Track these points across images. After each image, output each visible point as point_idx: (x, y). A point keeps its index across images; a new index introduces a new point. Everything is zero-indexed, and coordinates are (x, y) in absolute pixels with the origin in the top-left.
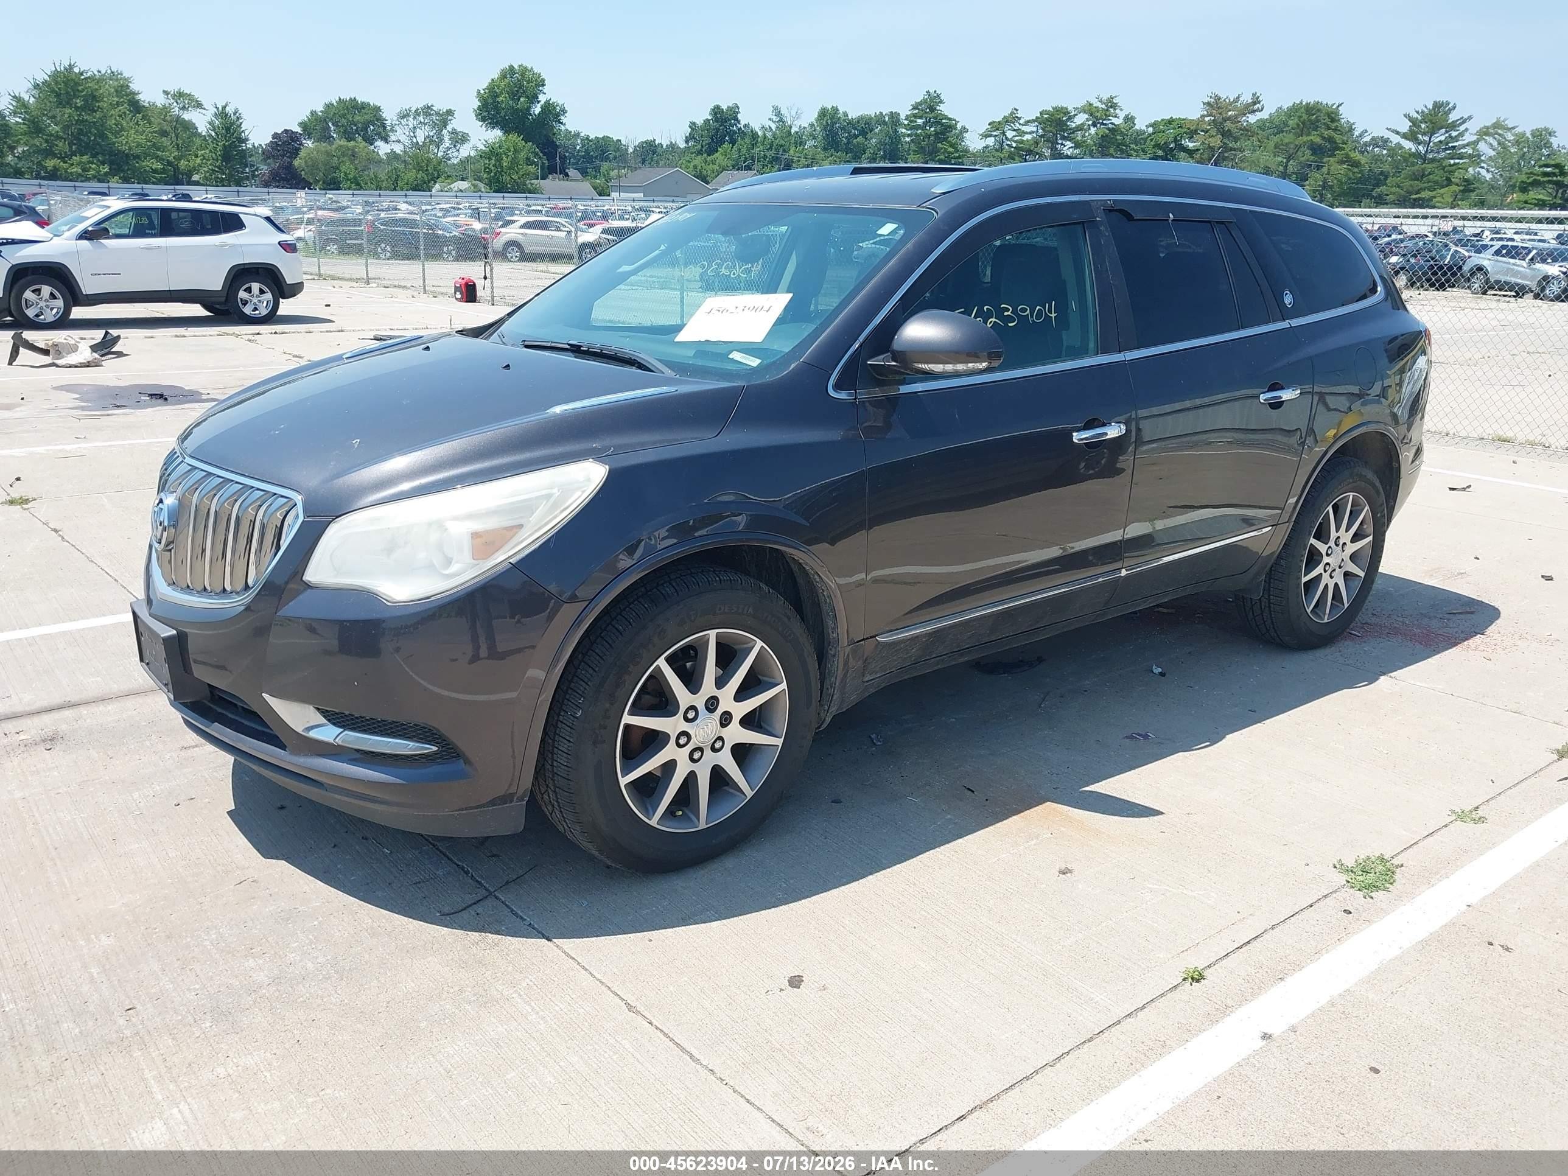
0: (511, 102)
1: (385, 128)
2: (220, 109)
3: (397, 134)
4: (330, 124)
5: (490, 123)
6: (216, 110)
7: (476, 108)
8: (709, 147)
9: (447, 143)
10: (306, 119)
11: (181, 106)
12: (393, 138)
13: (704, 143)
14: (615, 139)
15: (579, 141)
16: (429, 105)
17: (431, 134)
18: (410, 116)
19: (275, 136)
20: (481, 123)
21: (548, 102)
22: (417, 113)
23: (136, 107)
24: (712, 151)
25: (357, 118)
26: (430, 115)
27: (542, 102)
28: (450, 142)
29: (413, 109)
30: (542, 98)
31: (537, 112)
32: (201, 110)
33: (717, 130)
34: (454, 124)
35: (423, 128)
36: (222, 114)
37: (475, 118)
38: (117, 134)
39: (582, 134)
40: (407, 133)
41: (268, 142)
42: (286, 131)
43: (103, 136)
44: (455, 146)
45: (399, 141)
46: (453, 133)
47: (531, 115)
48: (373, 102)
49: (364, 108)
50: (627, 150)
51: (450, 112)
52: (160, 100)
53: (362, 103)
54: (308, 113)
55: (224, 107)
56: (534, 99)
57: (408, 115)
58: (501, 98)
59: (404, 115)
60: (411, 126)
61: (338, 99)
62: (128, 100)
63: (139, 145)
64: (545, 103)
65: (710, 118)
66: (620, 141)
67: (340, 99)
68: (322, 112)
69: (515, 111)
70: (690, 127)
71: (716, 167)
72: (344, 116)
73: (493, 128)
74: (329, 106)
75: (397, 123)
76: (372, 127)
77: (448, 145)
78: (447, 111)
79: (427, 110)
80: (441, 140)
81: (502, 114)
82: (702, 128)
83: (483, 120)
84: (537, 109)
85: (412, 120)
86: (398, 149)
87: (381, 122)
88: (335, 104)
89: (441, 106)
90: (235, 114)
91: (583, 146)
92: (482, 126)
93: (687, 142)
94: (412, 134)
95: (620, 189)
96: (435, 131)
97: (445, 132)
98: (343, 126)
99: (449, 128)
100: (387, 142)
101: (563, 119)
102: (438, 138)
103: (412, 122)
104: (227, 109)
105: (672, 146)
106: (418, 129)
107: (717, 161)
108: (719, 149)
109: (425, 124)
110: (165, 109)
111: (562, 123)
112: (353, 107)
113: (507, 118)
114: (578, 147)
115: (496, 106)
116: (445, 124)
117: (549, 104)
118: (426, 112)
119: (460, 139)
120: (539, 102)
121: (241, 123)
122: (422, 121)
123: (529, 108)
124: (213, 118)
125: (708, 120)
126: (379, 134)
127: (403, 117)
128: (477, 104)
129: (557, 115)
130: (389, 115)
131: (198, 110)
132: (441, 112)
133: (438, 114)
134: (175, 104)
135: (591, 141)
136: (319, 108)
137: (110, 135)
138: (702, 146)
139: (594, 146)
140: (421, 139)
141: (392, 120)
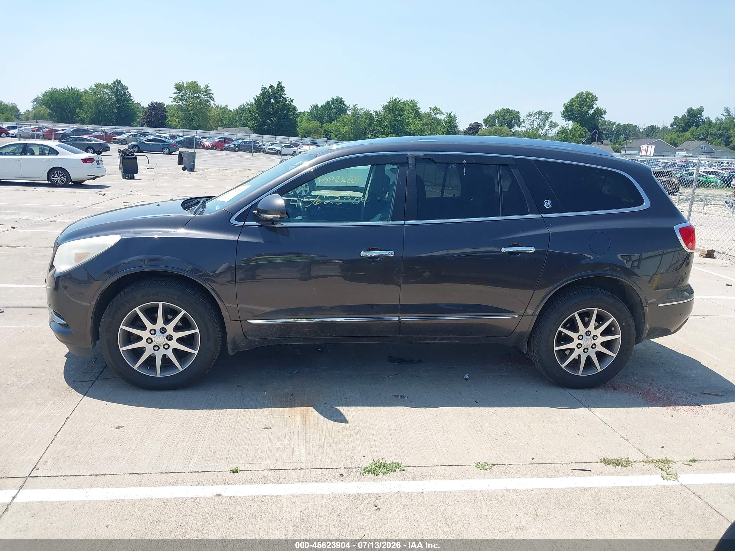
0: (579, 108)
1: (519, 120)
2: (449, 114)
3: (525, 123)
4: (496, 120)
5: (568, 118)
6: (447, 115)
7: (562, 111)
8: (683, 128)
9: (547, 127)
10: (486, 118)
11: (435, 113)
12: (523, 125)
13: (681, 127)
14: (634, 125)
15: (615, 126)
16: (542, 110)
17: (541, 123)
18: (532, 116)
19: (471, 125)
20: (563, 118)
21: (598, 108)
22: (536, 114)
23: (417, 114)
24: (685, 130)
25: (508, 116)
26: (541, 115)
27: (595, 108)
28: (549, 127)
29: (534, 112)
30: (595, 107)
31: (591, 113)
32: (442, 115)
33: (689, 120)
34: (552, 119)
35: (537, 121)
36: (450, 116)
37: (561, 116)
38: (407, 125)
39: (617, 123)
40: (530, 123)
41: (467, 127)
42: (475, 123)
43: (403, 126)
44: (551, 129)
45: (525, 126)
46: (550, 123)
47: (588, 114)
48: (516, 110)
49: (512, 112)
50: (640, 131)
51: (551, 114)
52: (428, 111)
53: (511, 110)
54: (488, 115)
55: (450, 114)
56: (591, 107)
57: (531, 115)
58: (575, 107)
59: (530, 115)
60: (532, 120)
61: (501, 109)
62: (415, 111)
63: (415, 129)
64: (596, 109)
65: (686, 114)
66: (637, 126)
67: (502, 109)
68: (493, 114)
69: (580, 113)
70: (674, 119)
71: (684, 139)
72: (502, 116)
73: (569, 120)
74: (497, 112)
75: (526, 118)
76: (514, 121)
77: (547, 128)
78: (550, 113)
79: (540, 113)
80: (544, 126)
81: (574, 114)
82: (681, 119)
83: (564, 117)
84: (592, 111)
85: (533, 117)
86: (524, 129)
87: (518, 118)
88: (500, 111)
89: (546, 111)
90: (454, 116)
91: (617, 128)
92: (563, 120)
93: (671, 126)
94: (532, 123)
95: (626, 149)
96: (542, 122)
97: (547, 122)
98: (501, 120)
99: (549, 120)
100: (519, 126)
101: (604, 116)
102: (543, 125)
103: (533, 118)
104: (452, 114)
105: (665, 128)
106: (535, 121)
107: (685, 136)
108: (689, 130)
109: (538, 119)
110: (429, 115)
111: (603, 118)
112: (508, 112)
113: (576, 116)
114: (614, 129)
115: (572, 110)
116: (547, 118)
117: (598, 109)
118: (540, 114)
119: (553, 125)
120: (593, 108)
121: (456, 120)
122: (537, 117)
123: (588, 111)
124: (445, 118)
125: (685, 115)
126: (516, 124)
127: (530, 116)
128: (563, 109)
129: (602, 114)
130: (522, 116)
131: (441, 115)
132: (547, 113)
133: (545, 114)
134: (433, 113)
135: (621, 126)
136: (493, 113)
137: (405, 126)
138: (679, 128)
139: (622, 129)
140: (535, 125)
141: (524, 117)
